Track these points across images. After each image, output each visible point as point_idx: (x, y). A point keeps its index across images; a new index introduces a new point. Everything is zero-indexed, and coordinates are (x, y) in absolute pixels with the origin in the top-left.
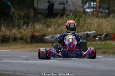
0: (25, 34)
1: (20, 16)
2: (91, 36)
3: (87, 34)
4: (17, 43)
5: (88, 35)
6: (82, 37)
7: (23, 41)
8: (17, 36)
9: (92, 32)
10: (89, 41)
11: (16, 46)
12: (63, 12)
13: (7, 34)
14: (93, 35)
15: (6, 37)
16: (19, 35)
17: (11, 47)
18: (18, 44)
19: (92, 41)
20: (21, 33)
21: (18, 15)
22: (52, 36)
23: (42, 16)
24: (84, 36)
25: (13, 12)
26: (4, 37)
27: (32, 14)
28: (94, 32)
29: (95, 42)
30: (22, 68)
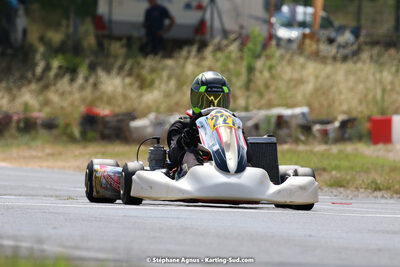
0: (62, 108)
3: (280, 118)
4: (34, 139)
5: (281, 121)
6: (263, 127)
7: (55, 132)
8: (35, 114)
9: (298, 111)
10: (285, 142)
11: (30, 148)
14: (301, 121)
16: (40, 111)
17: (14, 152)
18: (39, 143)
19: (297, 141)
20: (46, 103)
21: (42, 39)
22: (156, 118)
23: (122, 46)
24: (269, 122)
25: (25, 32)
27: (90, 41)
28: (305, 109)
29: (308, 148)
30: (55, 228)
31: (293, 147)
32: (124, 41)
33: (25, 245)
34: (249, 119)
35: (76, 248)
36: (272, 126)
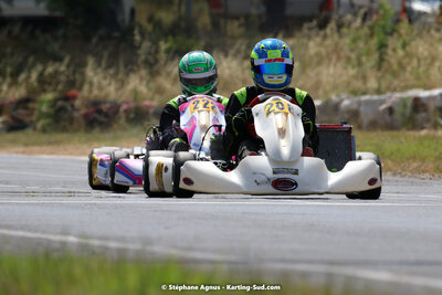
1: (157, 24)
2: (432, 106)
3: (417, 100)
5: (418, 104)
6: (398, 110)
8: (147, 103)
9: (436, 92)
10: (423, 128)
12: (324, 13)
13: (107, 95)
14: (439, 103)
15: (105, 107)
16: (152, 99)
19: (436, 126)
20: (160, 91)
21: (150, 19)
23: (240, 26)
24: (405, 105)
25: (133, 12)
26: (96, 105)
27: (204, 20)
30: (167, 228)
31: (432, 132)
32: (242, 21)
33: (131, 246)
34: (383, 102)
35: (191, 249)
36: (408, 111)
